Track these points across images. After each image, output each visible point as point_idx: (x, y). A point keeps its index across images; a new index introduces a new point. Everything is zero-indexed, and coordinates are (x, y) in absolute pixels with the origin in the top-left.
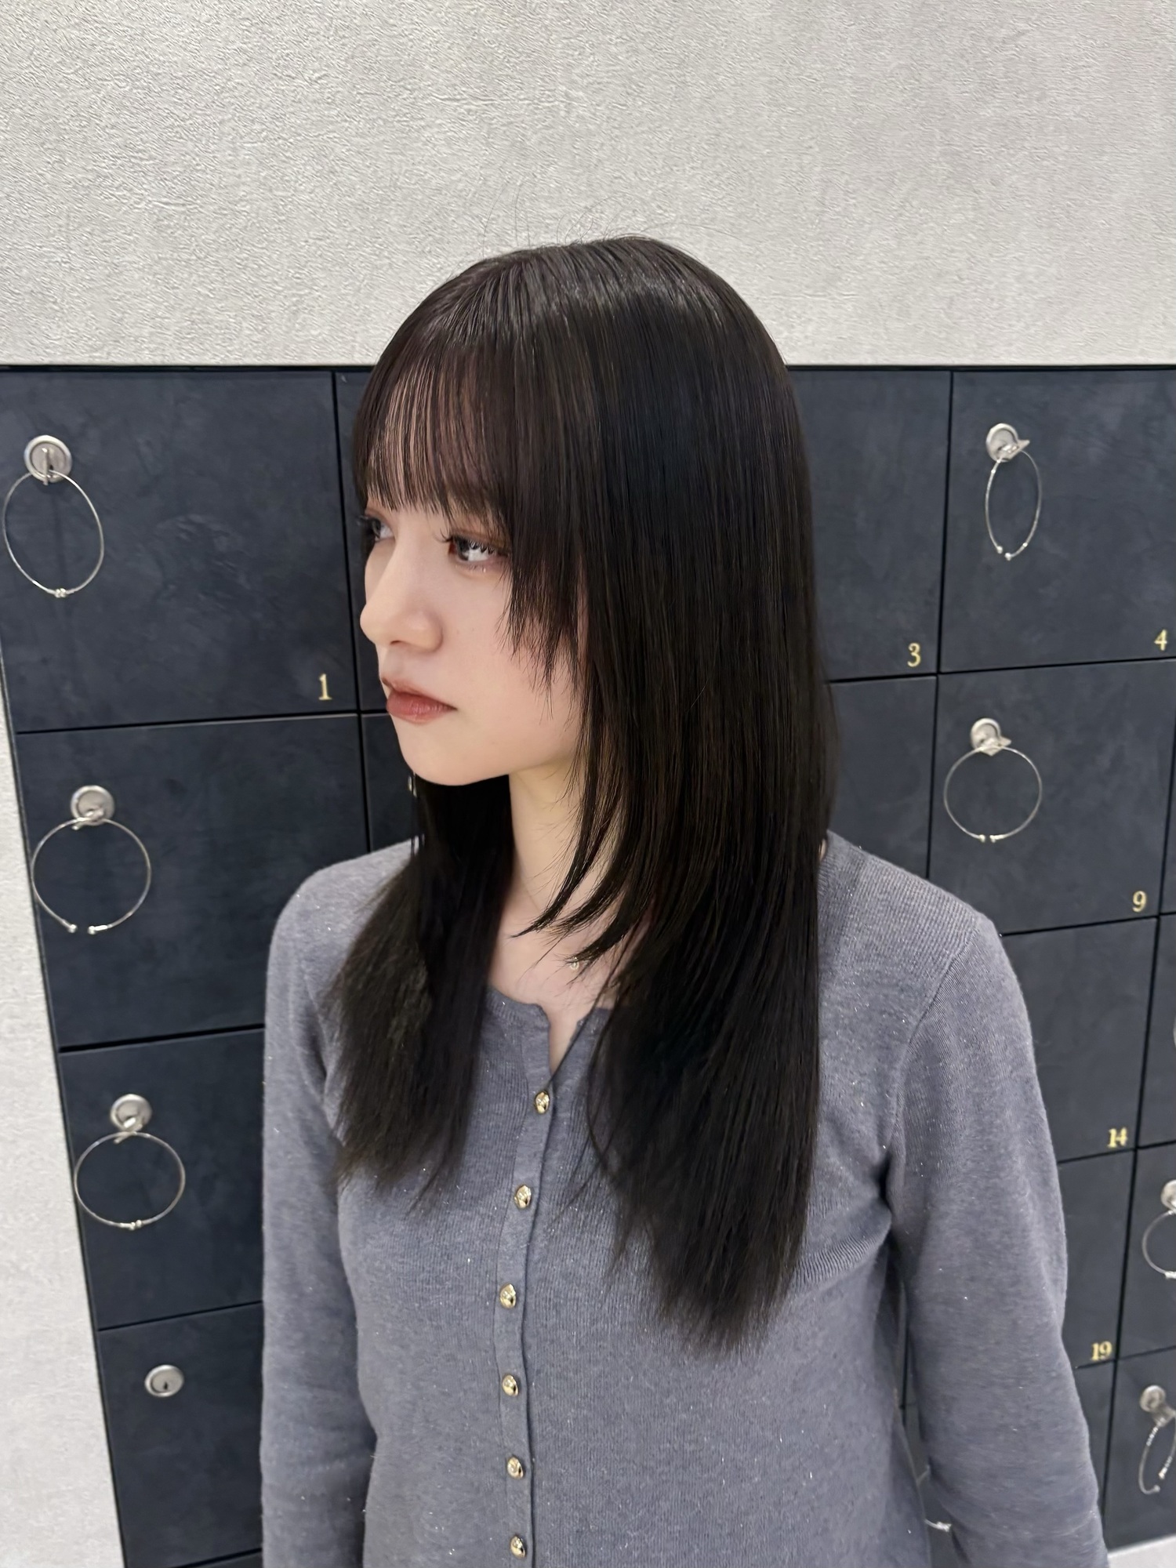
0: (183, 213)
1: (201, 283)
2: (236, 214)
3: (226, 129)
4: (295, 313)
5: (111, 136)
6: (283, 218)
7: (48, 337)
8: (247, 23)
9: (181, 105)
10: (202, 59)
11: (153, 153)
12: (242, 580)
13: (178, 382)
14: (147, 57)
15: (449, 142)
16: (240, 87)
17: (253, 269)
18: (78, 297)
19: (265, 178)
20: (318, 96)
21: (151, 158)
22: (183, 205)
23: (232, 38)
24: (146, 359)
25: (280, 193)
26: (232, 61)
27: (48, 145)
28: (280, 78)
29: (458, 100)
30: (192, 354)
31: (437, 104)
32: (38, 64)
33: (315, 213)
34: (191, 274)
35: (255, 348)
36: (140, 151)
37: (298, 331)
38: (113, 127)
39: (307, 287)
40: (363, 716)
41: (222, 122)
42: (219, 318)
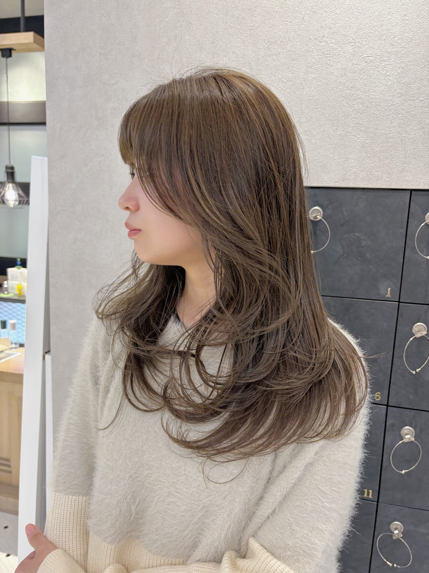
0: (371, 142)
1: (372, 163)
2: (388, 142)
4: (401, 172)
5: (353, 121)
6: (403, 143)
7: (323, 179)
8: (403, 85)
9: (377, 110)
10: (386, 96)
11: (365, 125)
12: (368, 255)
13: (359, 193)
14: (369, 97)
16: (397, 104)
17: (390, 159)
18: (334, 167)
19: (400, 131)
20: (423, 105)
21: (365, 127)
22: (371, 140)
23: (397, 89)
24: (351, 185)
25: (404, 135)
26: (396, 96)
27: (334, 124)
28: (411, 100)
30: (365, 184)
32: (335, 101)
33: (415, 141)
34: (370, 160)
35: (386, 183)
36: (361, 125)
37: (402, 178)
38: (354, 118)
39: (407, 164)
40: (400, 304)
41: (389, 115)
42: (376, 173)
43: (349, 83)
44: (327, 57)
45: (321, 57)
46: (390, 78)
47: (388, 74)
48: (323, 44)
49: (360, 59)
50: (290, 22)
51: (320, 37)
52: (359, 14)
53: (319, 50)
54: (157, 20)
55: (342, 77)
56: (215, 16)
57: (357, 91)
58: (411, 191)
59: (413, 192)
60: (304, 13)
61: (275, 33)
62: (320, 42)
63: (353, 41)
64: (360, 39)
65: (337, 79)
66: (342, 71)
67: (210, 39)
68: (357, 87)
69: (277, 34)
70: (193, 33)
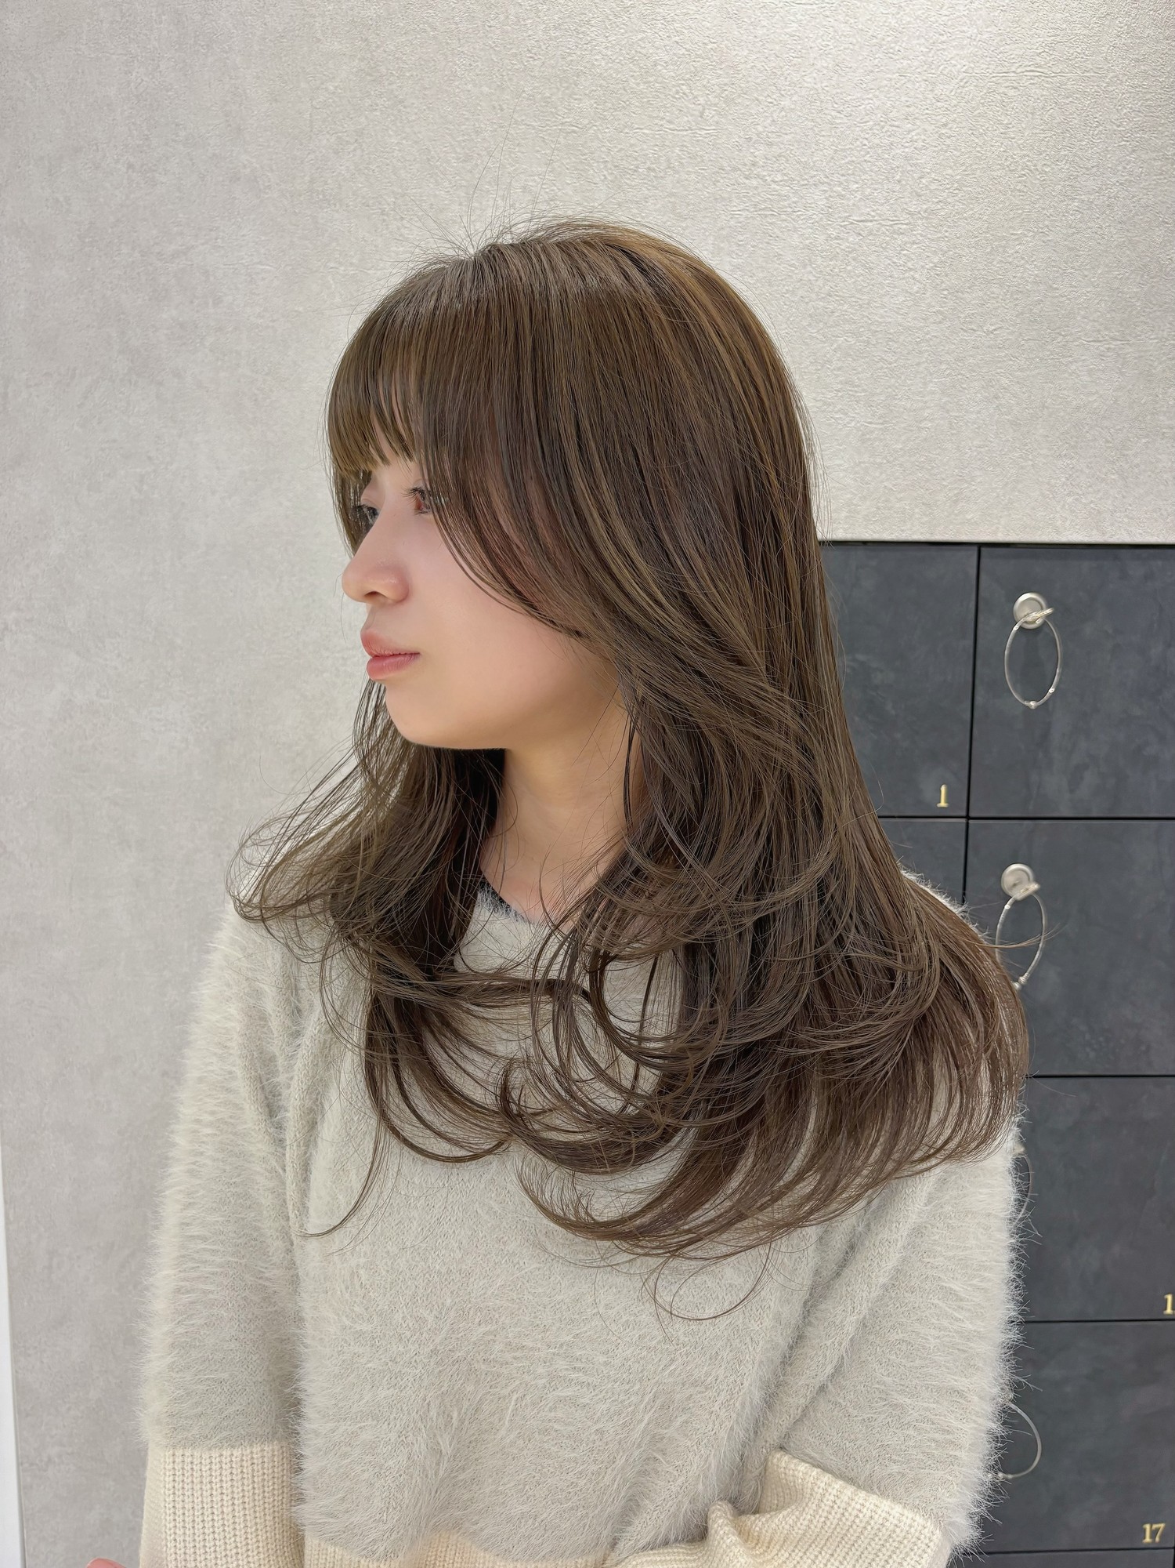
0: (880, 429)
1: (888, 480)
2: (920, 429)
3: (921, 369)
4: (956, 502)
5: (837, 376)
6: (954, 432)
8: (945, 293)
9: (890, 352)
10: (909, 320)
11: (865, 387)
12: (889, 707)
13: (861, 552)
14: (870, 319)
15: (1090, 372)
16: (934, 339)
17: (927, 470)
19: (945, 403)
20: (992, 342)
21: (864, 390)
22: (882, 424)
23: (933, 303)
25: (954, 414)
26: (931, 320)
28: (965, 331)
29: (1101, 341)
31: (1083, 344)
33: (979, 428)
34: (881, 473)
35: (922, 528)
36: (856, 386)
37: (956, 515)
38: (839, 369)
39: (967, 482)
40: (971, 822)
41: (918, 364)
42: (898, 505)
43: (820, 283)
44: (766, 216)
45: (750, 215)
46: (917, 276)
47: (909, 265)
48: (754, 182)
49: (844, 226)
50: (669, 122)
51: (745, 165)
52: (839, 115)
53: (744, 197)
54: (303, 85)
55: (805, 267)
56: (470, 87)
57: (842, 305)
58: (980, 546)
59: (984, 550)
60: (702, 100)
61: (632, 145)
62: (747, 179)
63: (825, 180)
64: (843, 175)
65: (793, 271)
66: (802, 253)
67: (458, 150)
68: (841, 294)
69: (636, 149)
70: (408, 130)
